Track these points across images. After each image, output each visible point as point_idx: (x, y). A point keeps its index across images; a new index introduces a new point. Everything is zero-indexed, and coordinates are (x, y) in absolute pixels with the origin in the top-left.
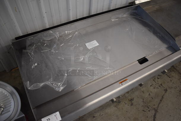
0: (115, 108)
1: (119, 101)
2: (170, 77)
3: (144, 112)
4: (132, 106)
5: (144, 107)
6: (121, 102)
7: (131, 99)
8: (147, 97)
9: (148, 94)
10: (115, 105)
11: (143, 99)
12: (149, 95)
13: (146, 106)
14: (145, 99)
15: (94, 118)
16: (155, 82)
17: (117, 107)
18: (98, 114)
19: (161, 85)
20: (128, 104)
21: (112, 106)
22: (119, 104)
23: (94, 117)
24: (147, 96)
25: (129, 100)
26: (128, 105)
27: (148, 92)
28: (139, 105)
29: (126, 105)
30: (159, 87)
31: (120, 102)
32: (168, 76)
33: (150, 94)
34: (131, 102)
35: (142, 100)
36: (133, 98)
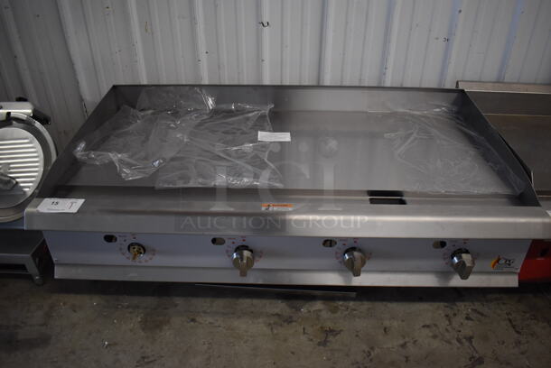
0: (265, 329)
1: (291, 317)
2: (518, 332)
4: (322, 347)
6: (294, 324)
7: (331, 331)
8: (388, 349)
9: (401, 342)
10: (272, 322)
11: (372, 348)
12: (404, 346)
14: (377, 351)
15: (192, 323)
16: (447, 322)
17: (272, 329)
18: (210, 319)
19: (470, 339)
20: (311, 337)
21: (260, 320)
22: (285, 324)
23: (193, 320)
24: (390, 346)
25: (322, 328)
26: (311, 340)
27: (404, 337)
28: (347, 355)
29: (303, 338)
30: (455, 341)
31: (291, 322)
32: (514, 327)
33: (408, 344)
34: (327, 337)
35: (366, 348)
36: (341, 331)
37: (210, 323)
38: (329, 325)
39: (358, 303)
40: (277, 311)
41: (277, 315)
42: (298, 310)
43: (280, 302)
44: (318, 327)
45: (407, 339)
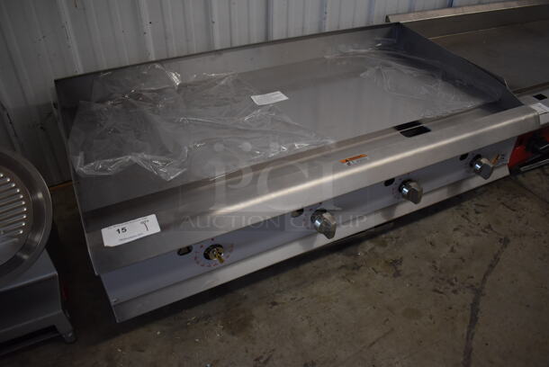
0: (343, 283)
1: (355, 264)
2: (514, 210)
3: (437, 294)
4: (399, 278)
5: (437, 282)
6: (362, 268)
7: (395, 261)
8: (444, 257)
9: (449, 249)
10: (344, 274)
11: (434, 262)
12: (452, 250)
13: (443, 279)
14: (438, 263)
15: (276, 307)
16: (466, 221)
17: (348, 280)
18: (289, 296)
19: (489, 227)
20: (385, 273)
21: (334, 277)
22: (356, 271)
23: (274, 304)
24: (444, 255)
25: (386, 262)
26: (386, 276)
27: (447, 244)
28: (421, 275)
29: (379, 277)
30: (481, 233)
31: (358, 268)
32: (508, 207)
33: (455, 248)
34: (396, 268)
35: (429, 264)
36: (401, 258)
37: (292, 299)
38: (389, 257)
40: (340, 263)
41: (342, 267)
42: (356, 255)
43: (335, 255)
44: (383, 262)
45: (451, 245)
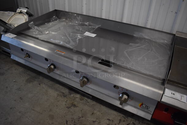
0: (56, 95)
1: (66, 95)
3: (65, 122)
4: (67, 109)
5: (72, 121)
6: (66, 98)
7: (75, 105)
8: (88, 120)
10: (60, 94)
11: (82, 117)
12: (94, 122)
13: (75, 122)
14: (83, 119)
16: (118, 122)
17: (58, 96)
21: (57, 92)
22: (63, 97)
24: (89, 119)
25: (73, 103)
26: (66, 105)
27: (97, 119)
28: (72, 115)
29: (64, 103)
31: (65, 97)
33: (96, 122)
34: (71, 106)
35: (80, 115)
36: (78, 107)
37: (43, 87)
38: (76, 103)
39: (92, 101)
40: (64, 92)
42: (71, 94)
43: (67, 89)
45: (97, 120)
